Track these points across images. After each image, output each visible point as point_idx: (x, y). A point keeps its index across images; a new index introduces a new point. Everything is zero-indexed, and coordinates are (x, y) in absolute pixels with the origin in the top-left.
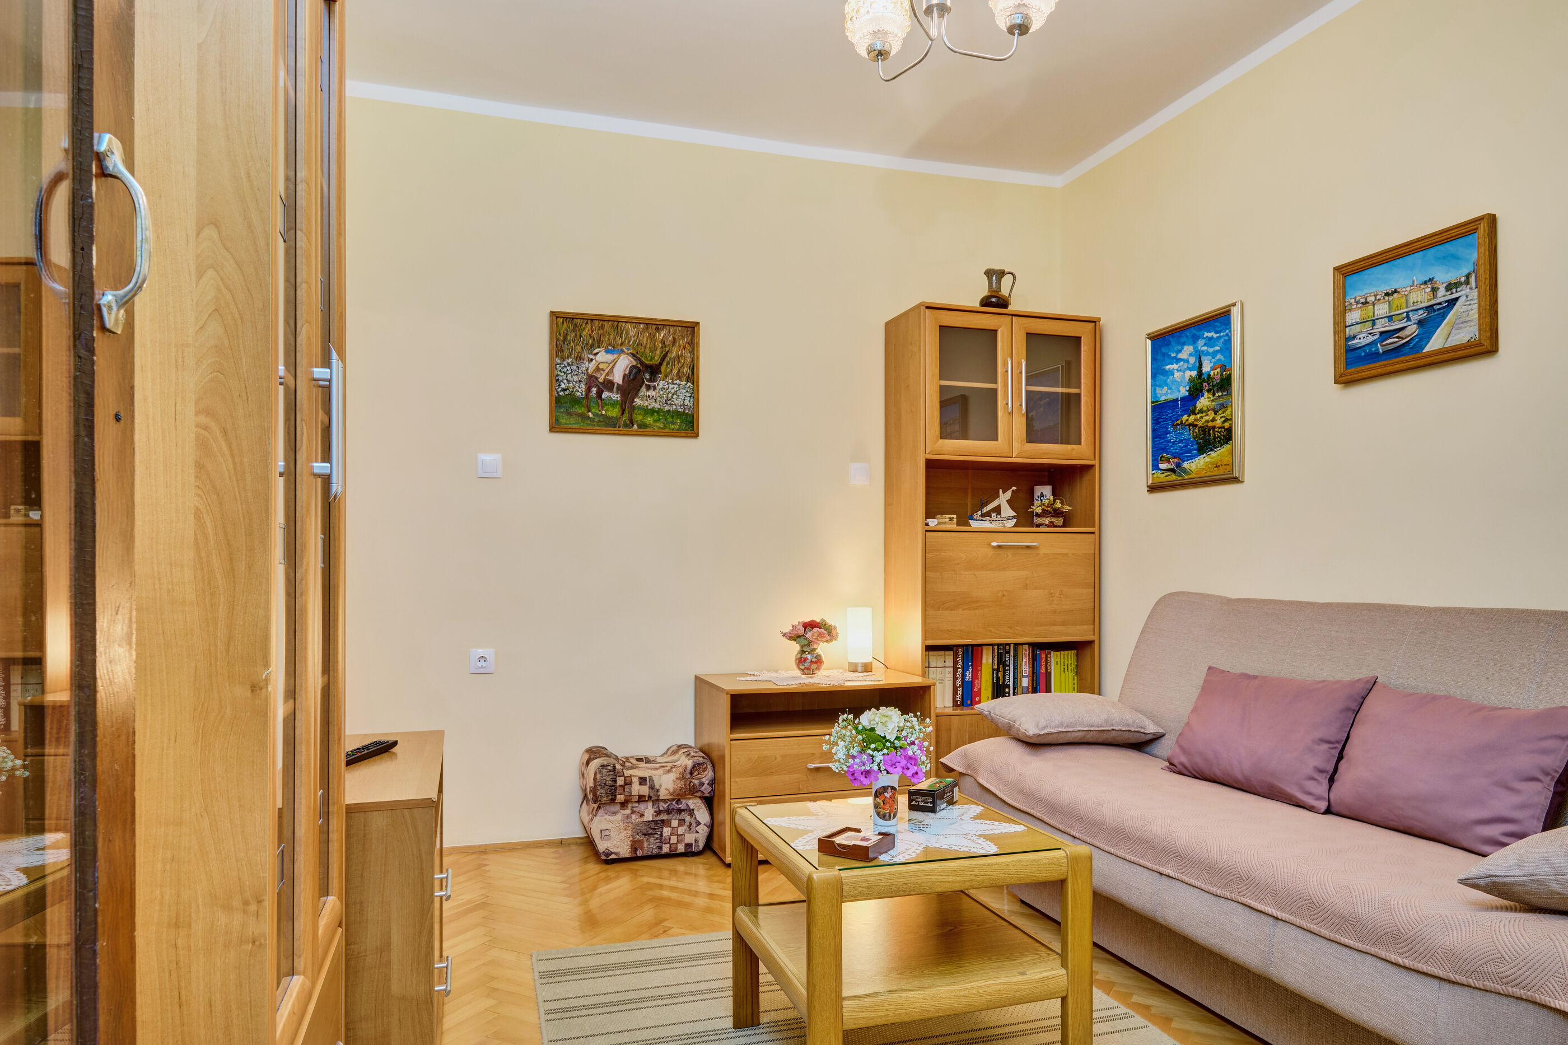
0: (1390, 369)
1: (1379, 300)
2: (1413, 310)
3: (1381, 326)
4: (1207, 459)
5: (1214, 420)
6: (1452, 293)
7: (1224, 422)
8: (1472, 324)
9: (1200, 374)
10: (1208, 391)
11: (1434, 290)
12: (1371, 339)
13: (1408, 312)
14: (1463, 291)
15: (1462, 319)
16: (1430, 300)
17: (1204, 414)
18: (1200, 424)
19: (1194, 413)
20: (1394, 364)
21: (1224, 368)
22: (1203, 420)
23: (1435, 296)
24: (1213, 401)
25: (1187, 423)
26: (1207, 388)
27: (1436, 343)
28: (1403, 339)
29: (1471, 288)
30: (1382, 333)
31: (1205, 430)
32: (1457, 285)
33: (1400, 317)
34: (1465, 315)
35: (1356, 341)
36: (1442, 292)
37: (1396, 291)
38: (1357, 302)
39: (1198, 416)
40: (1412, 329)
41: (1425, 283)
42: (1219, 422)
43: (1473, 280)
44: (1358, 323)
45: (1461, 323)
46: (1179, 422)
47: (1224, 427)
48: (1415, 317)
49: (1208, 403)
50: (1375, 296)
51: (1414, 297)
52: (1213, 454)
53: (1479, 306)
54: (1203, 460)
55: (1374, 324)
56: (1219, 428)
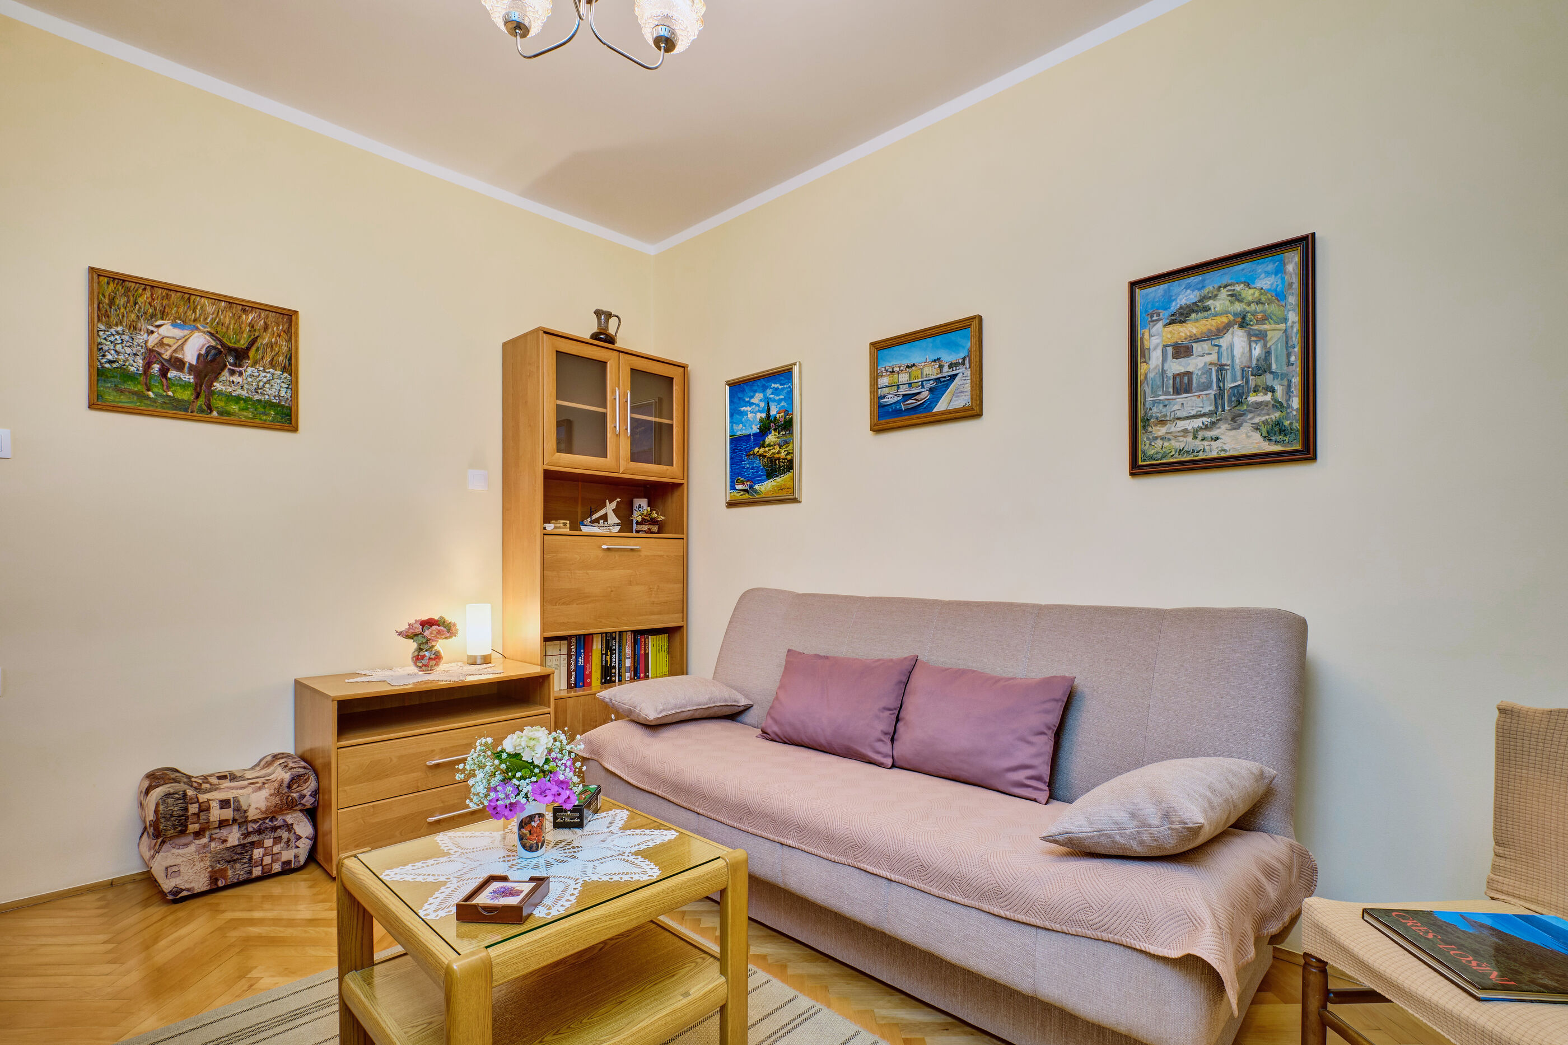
0: (910, 422)
1: (902, 370)
2: (926, 381)
3: (904, 390)
4: (774, 483)
5: (779, 453)
6: (953, 370)
7: (787, 455)
8: (966, 394)
9: (768, 416)
10: (775, 430)
11: (941, 367)
12: (896, 399)
13: (922, 381)
14: (961, 370)
15: (960, 390)
16: (937, 374)
17: (771, 448)
18: (768, 455)
19: (763, 446)
20: (913, 419)
21: (787, 412)
22: (771, 453)
23: (941, 372)
24: (778, 438)
25: (758, 454)
26: (774, 427)
27: (941, 406)
28: (919, 401)
29: (966, 368)
30: (904, 395)
31: (772, 460)
32: (957, 364)
33: (917, 385)
34: (961, 387)
35: (885, 400)
36: (946, 369)
37: (914, 365)
38: (887, 371)
39: (767, 449)
40: (925, 394)
41: (935, 361)
42: (783, 455)
43: (967, 362)
44: (887, 387)
45: (957, 393)
46: (751, 453)
47: (786, 459)
48: (927, 386)
49: (774, 440)
50: (900, 367)
51: (927, 370)
52: (778, 479)
53: (971, 383)
54: (770, 484)
55: (898, 388)
56: (783, 459)
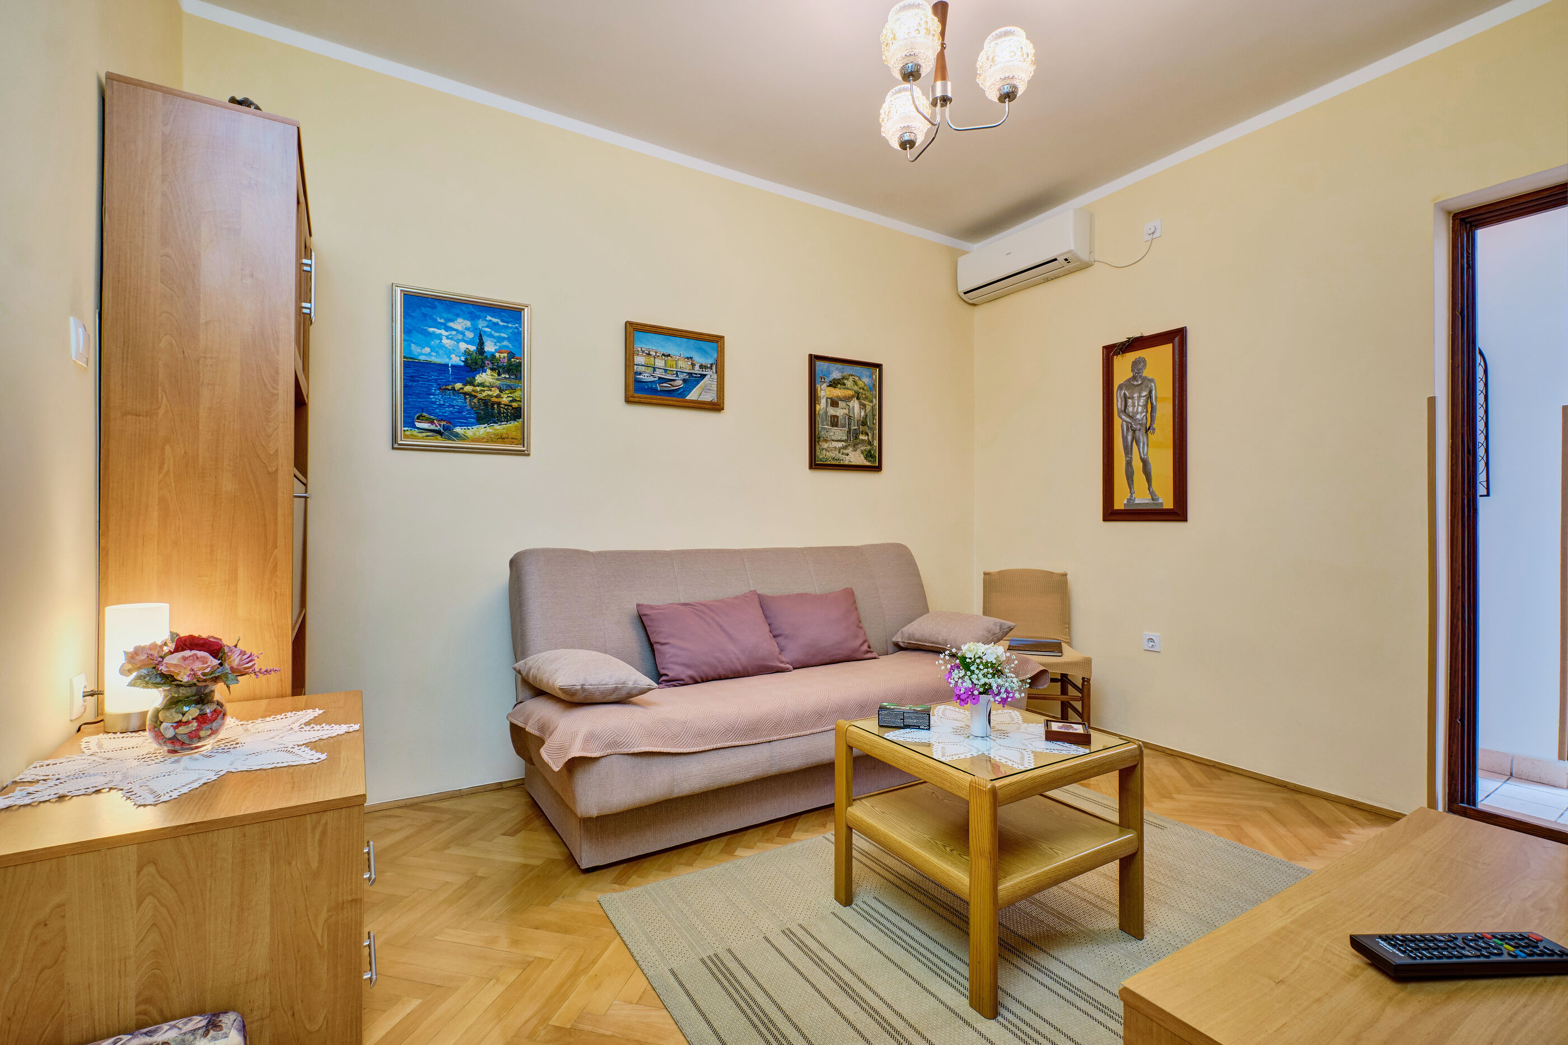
0: (655, 401)
1: (658, 356)
2: (680, 372)
3: (659, 373)
4: (489, 430)
5: (498, 396)
6: (703, 371)
7: (511, 401)
8: (713, 392)
9: (481, 350)
10: (492, 369)
11: (693, 365)
12: (652, 379)
13: (677, 371)
14: (708, 372)
15: (708, 388)
16: (690, 369)
17: (486, 389)
18: (480, 396)
19: (472, 384)
20: (668, 400)
21: (511, 355)
22: (484, 394)
23: (693, 369)
24: (498, 379)
25: (461, 391)
26: (491, 366)
27: (693, 396)
28: (674, 387)
29: (713, 372)
30: (660, 378)
31: (486, 402)
32: (706, 367)
33: (672, 372)
34: (710, 385)
35: (641, 377)
36: (697, 367)
37: (669, 355)
38: (643, 352)
39: (478, 389)
40: (679, 383)
41: (688, 358)
42: (505, 399)
43: (714, 367)
44: (643, 365)
45: (707, 390)
46: (450, 387)
47: (511, 406)
48: (682, 376)
49: (491, 380)
50: (656, 353)
51: (681, 364)
52: (497, 426)
53: (717, 384)
54: (484, 430)
55: (654, 370)
56: (505, 405)
